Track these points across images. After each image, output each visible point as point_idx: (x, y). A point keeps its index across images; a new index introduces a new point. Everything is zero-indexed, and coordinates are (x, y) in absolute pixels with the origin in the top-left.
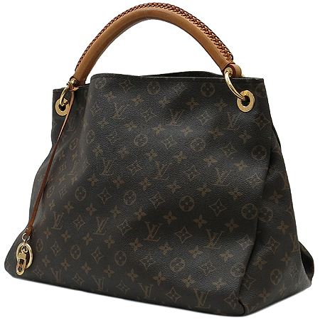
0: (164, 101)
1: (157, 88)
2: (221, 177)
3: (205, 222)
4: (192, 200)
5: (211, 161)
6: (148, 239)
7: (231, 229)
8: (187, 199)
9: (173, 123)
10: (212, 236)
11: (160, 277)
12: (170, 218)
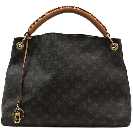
0: (82, 46)
1: (78, 40)
2: (112, 75)
3: (108, 93)
4: (104, 85)
5: (106, 69)
6: (88, 101)
7: (117, 95)
8: (102, 85)
9: (87, 54)
10: (111, 98)
11: (97, 116)
12: (96, 92)
